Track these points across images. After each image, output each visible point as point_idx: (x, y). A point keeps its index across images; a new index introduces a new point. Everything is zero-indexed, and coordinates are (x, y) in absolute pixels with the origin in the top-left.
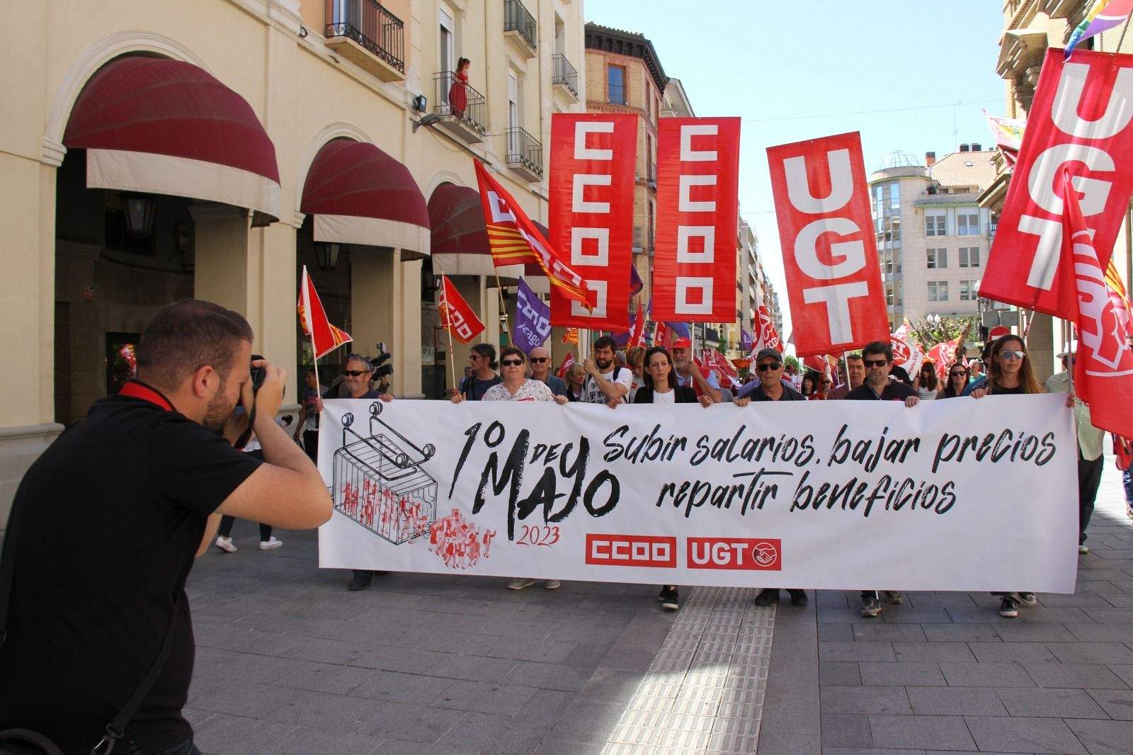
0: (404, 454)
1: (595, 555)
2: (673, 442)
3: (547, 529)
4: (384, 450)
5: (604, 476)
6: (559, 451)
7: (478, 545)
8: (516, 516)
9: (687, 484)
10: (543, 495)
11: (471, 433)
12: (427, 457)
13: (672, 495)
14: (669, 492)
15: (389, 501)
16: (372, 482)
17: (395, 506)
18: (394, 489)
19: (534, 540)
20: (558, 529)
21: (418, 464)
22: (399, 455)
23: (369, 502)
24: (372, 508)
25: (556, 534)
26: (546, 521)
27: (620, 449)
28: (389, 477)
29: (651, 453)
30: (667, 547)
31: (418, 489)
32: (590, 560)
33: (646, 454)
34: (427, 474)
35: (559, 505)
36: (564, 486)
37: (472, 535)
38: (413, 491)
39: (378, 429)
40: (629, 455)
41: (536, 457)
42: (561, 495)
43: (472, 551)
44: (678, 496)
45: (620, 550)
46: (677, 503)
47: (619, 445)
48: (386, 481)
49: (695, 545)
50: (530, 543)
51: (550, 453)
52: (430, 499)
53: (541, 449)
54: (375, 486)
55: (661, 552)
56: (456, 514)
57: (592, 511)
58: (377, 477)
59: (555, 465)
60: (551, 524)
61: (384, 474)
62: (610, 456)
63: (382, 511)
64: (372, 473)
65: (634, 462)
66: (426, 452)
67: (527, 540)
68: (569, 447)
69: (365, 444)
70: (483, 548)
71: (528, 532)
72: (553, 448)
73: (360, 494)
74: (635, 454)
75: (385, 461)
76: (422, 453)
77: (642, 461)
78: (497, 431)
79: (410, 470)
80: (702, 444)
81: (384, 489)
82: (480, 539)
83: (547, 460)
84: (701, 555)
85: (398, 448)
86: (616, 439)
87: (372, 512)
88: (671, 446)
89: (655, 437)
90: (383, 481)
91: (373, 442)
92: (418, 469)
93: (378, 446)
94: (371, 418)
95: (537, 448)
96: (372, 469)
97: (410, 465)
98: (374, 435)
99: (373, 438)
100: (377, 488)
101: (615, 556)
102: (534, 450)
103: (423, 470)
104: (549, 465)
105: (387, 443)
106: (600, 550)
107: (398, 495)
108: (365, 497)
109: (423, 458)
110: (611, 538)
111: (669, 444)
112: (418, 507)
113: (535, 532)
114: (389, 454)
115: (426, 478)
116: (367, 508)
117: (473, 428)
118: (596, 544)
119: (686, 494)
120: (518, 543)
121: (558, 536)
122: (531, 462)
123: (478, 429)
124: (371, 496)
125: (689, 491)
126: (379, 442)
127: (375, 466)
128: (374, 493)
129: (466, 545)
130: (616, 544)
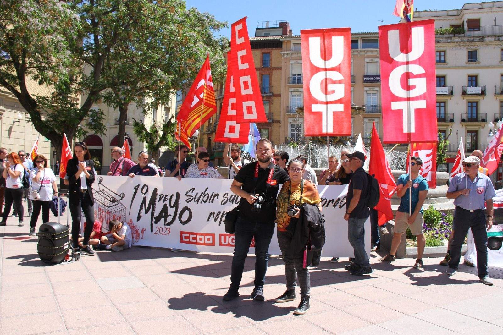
0: (113, 197)
1: (184, 239)
2: (213, 195)
3: (165, 229)
4: (105, 196)
5: (186, 208)
6: (169, 197)
7: (139, 234)
8: (154, 223)
9: (220, 213)
10: (163, 215)
11: (136, 189)
12: (122, 198)
13: (213, 217)
14: (212, 215)
15: (109, 216)
16: (102, 209)
17: (111, 217)
18: (110, 211)
19: (161, 233)
20: (169, 229)
21: (119, 201)
22: (111, 198)
23: (101, 216)
24: (102, 218)
25: (169, 230)
26: (165, 225)
27: (192, 198)
28: (108, 206)
29: (205, 199)
30: (211, 238)
31: (119, 211)
32: (182, 241)
33: (203, 200)
34: (122, 205)
35: (169, 219)
36: (171, 211)
37: (136, 230)
38: (118, 212)
39: (102, 188)
40: (196, 200)
41: (160, 199)
42: (170, 215)
43: (137, 236)
44: (216, 217)
45: (193, 238)
46: (215, 220)
47: (192, 196)
48: (107, 208)
49: (222, 237)
50: (159, 233)
51: (165, 198)
52: (124, 215)
53: (162, 196)
54: (103, 210)
55: (209, 240)
56: (131, 221)
57: (182, 222)
58: (104, 206)
59: (167, 203)
60: (167, 227)
61: (106, 205)
62: (188, 200)
63: (106, 220)
64: (102, 204)
65: (198, 203)
66: (122, 196)
67: (158, 232)
68: (172, 196)
69: (97, 194)
70: (141, 235)
71: (159, 229)
72: (166, 196)
73: (97, 213)
74: (198, 200)
75: (106, 200)
76: (120, 196)
77: (201, 203)
78: (146, 188)
79: (116, 203)
80: (225, 197)
81: (106, 211)
82: (140, 232)
83: (164, 201)
84: (225, 241)
85: (110, 195)
86: (189, 194)
87: (102, 220)
88: (213, 197)
89: (206, 193)
90: (106, 208)
91: (100, 193)
92: (119, 203)
93: (102, 194)
94: (99, 183)
95: (160, 196)
96: (102, 203)
97: (116, 201)
98: (101, 190)
99: (100, 191)
100: (104, 211)
101: (191, 240)
102: (159, 197)
103: (121, 203)
104: (165, 203)
105: (106, 193)
106: (186, 238)
107: (112, 213)
108: (99, 214)
109: (121, 198)
110: (189, 233)
111: (212, 196)
112: (120, 218)
113: (161, 229)
114: (107, 197)
115: (122, 206)
116: (100, 218)
117: (136, 186)
118: (184, 235)
119: (219, 217)
120: (155, 234)
121: (170, 231)
122: (159, 201)
123: (138, 187)
124: (102, 214)
125: (220, 216)
126: (103, 193)
127: (103, 202)
128: (103, 213)
129: (134, 234)
130: (191, 236)
